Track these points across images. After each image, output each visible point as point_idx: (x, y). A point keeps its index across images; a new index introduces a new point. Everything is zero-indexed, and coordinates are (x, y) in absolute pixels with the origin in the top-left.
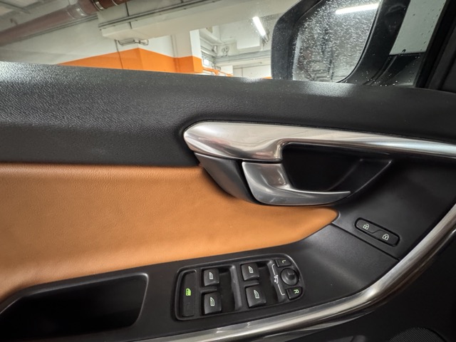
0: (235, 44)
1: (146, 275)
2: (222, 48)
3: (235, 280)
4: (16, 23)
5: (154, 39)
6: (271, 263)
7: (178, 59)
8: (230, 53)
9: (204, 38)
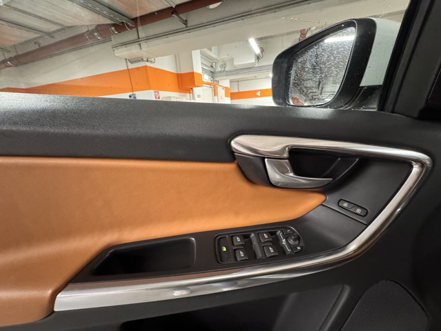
0: (232, 60)
1: (193, 239)
2: (220, 64)
3: (255, 243)
4: (39, 45)
5: (160, 57)
6: (279, 233)
7: (181, 74)
8: (227, 69)
9: (204, 56)
